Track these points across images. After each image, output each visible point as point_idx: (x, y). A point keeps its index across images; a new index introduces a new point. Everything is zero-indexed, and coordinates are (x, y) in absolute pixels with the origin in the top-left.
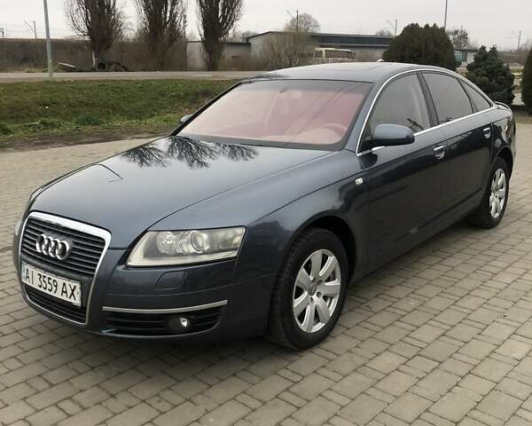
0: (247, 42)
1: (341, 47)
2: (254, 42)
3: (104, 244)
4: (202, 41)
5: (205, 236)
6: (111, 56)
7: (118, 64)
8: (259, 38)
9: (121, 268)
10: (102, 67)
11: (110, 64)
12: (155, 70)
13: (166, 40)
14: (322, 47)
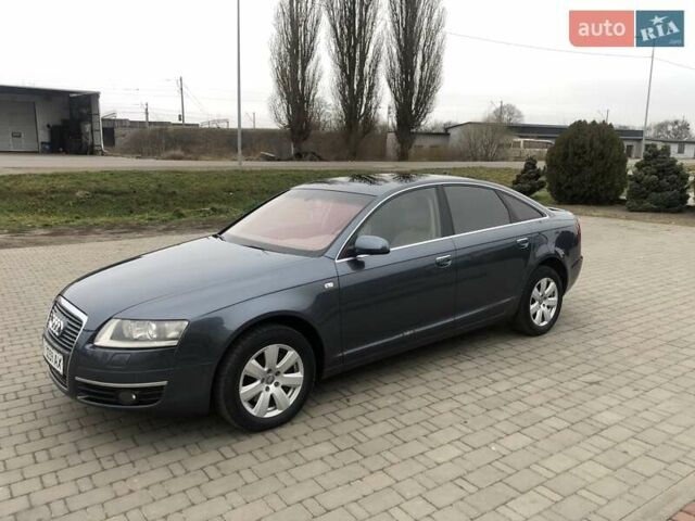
0: (445, 132)
1: (539, 138)
2: (453, 132)
3: (81, 325)
4: (395, 132)
5: (154, 326)
6: (308, 146)
7: (314, 153)
8: (458, 129)
9: (88, 347)
10: (299, 156)
11: (306, 154)
12: (347, 160)
13: (360, 130)
14: (521, 137)
